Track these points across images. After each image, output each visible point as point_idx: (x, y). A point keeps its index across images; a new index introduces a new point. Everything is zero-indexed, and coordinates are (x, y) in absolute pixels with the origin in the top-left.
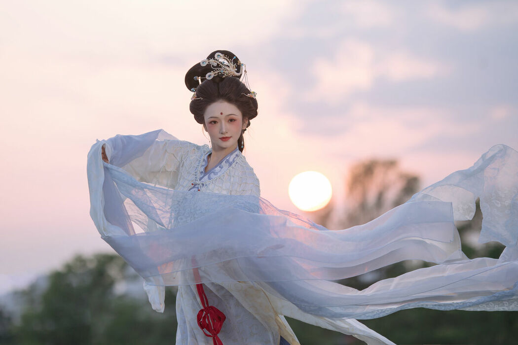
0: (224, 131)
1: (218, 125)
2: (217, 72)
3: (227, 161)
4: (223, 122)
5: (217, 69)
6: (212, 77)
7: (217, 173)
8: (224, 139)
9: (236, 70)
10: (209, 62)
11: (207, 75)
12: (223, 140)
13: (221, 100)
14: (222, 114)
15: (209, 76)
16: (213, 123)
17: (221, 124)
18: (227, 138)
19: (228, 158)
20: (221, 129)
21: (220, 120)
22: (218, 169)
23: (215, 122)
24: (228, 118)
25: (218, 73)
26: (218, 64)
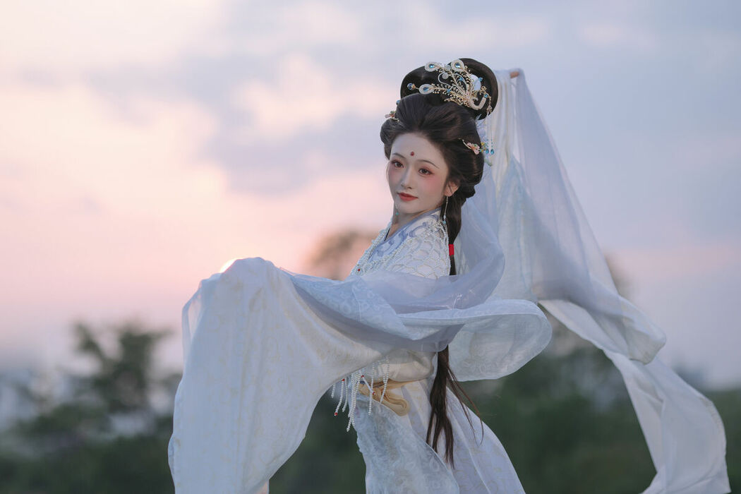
0: (407, 183)
1: (402, 170)
2: (439, 89)
4: (411, 169)
5: (444, 86)
6: (429, 92)
7: (383, 252)
8: (404, 197)
9: (477, 99)
11: (422, 87)
14: (412, 154)
15: (425, 89)
16: (396, 164)
17: (407, 170)
18: (408, 196)
20: (404, 178)
21: (407, 164)
22: (386, 245)
23: (399, 164)
24: (420, 166)
25: (442, 91)
26: (450, 78)
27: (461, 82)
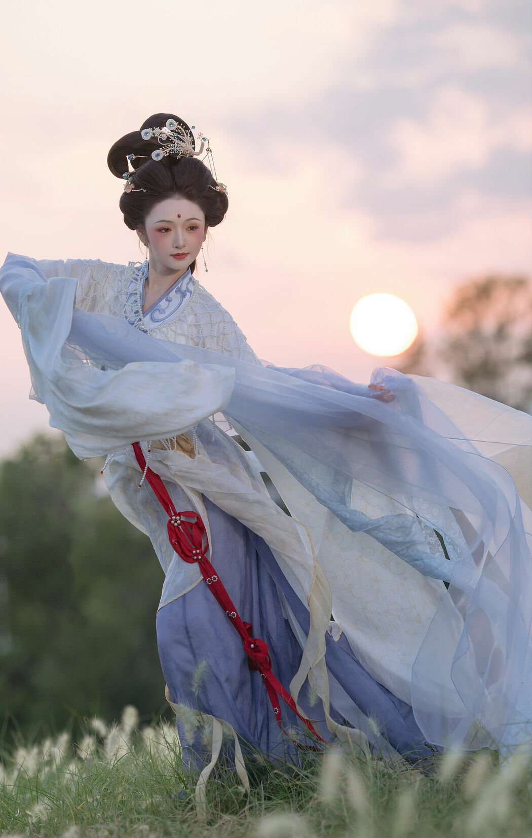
0: (181, 243)
1: (172, 234)
2: (167, 150)
3: (179, 290)
4: (180, 230)
5: (168, 146)
6: (161, 156)
7: (164, 310)
8: (178, 257)
11: (153, 155)
12: (176, 258)
13: (177, 196)
14: (179, 216)
15: (158, 155)
16: (164, 231)
17: (176, 232)
18: (183, 254)
19: (179, 285)
20: (176, 240)
21: (175, 227)
22: (163, 303)
23: (167, 230)
24: (188, 224)
25: (170, 151)
26: (168, 138)
27: (178, 137)
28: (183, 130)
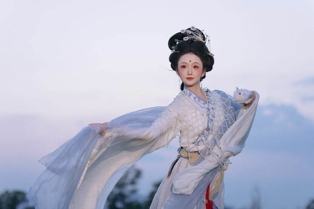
0: (190, 73)
1: (186, 69)
5: (191, 36)
7: (200, 102)
9: (203, 39)
10: (186, 31)
11: (184, 39)
12: (188, 80)
13: (191, 53)
14: (190, 61)
15: (186, 39)
16: (183, 67)
17: (189, 68)
18: (191, 78)
20: (188, 72)
21: (188, 65)
25: (191, 38)
26: (192, 34)
27: (196, 34)
28: (199, 32)
